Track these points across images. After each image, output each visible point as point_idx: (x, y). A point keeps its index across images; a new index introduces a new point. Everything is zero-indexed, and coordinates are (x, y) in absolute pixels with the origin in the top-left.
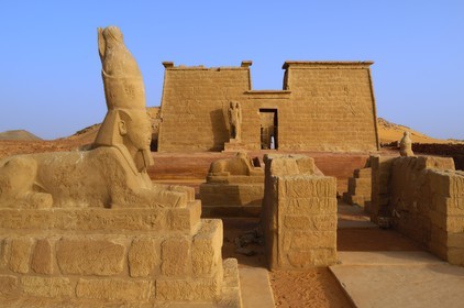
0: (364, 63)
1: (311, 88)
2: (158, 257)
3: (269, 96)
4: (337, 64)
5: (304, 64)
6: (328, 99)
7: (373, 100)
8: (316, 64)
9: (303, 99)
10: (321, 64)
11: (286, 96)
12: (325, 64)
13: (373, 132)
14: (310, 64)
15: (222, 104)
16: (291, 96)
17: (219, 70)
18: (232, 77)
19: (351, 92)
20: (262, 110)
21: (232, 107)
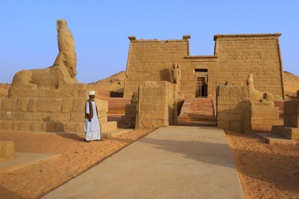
0: (273, 35)
1: (232, 54)
2: (72, 105)
3: (201, 60)
4: (253, 36)
5: (228, 36)
6: (245, 62)
7: (280, 62)
8: (237, 36)
9: (227, 62)
10: (241, 36)
11: (214, 60)
12: (244, 36)
13: (280, 86)
14: (233, 36)
15: (168, 65)
16: (218, 60)
17: (167, 42)
18: (176, 47)
19: (263, 56)
20: (197, 70)
21: (174, 68)
